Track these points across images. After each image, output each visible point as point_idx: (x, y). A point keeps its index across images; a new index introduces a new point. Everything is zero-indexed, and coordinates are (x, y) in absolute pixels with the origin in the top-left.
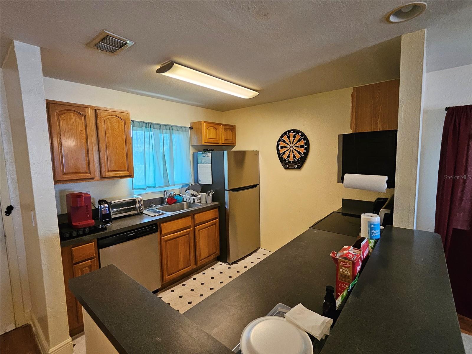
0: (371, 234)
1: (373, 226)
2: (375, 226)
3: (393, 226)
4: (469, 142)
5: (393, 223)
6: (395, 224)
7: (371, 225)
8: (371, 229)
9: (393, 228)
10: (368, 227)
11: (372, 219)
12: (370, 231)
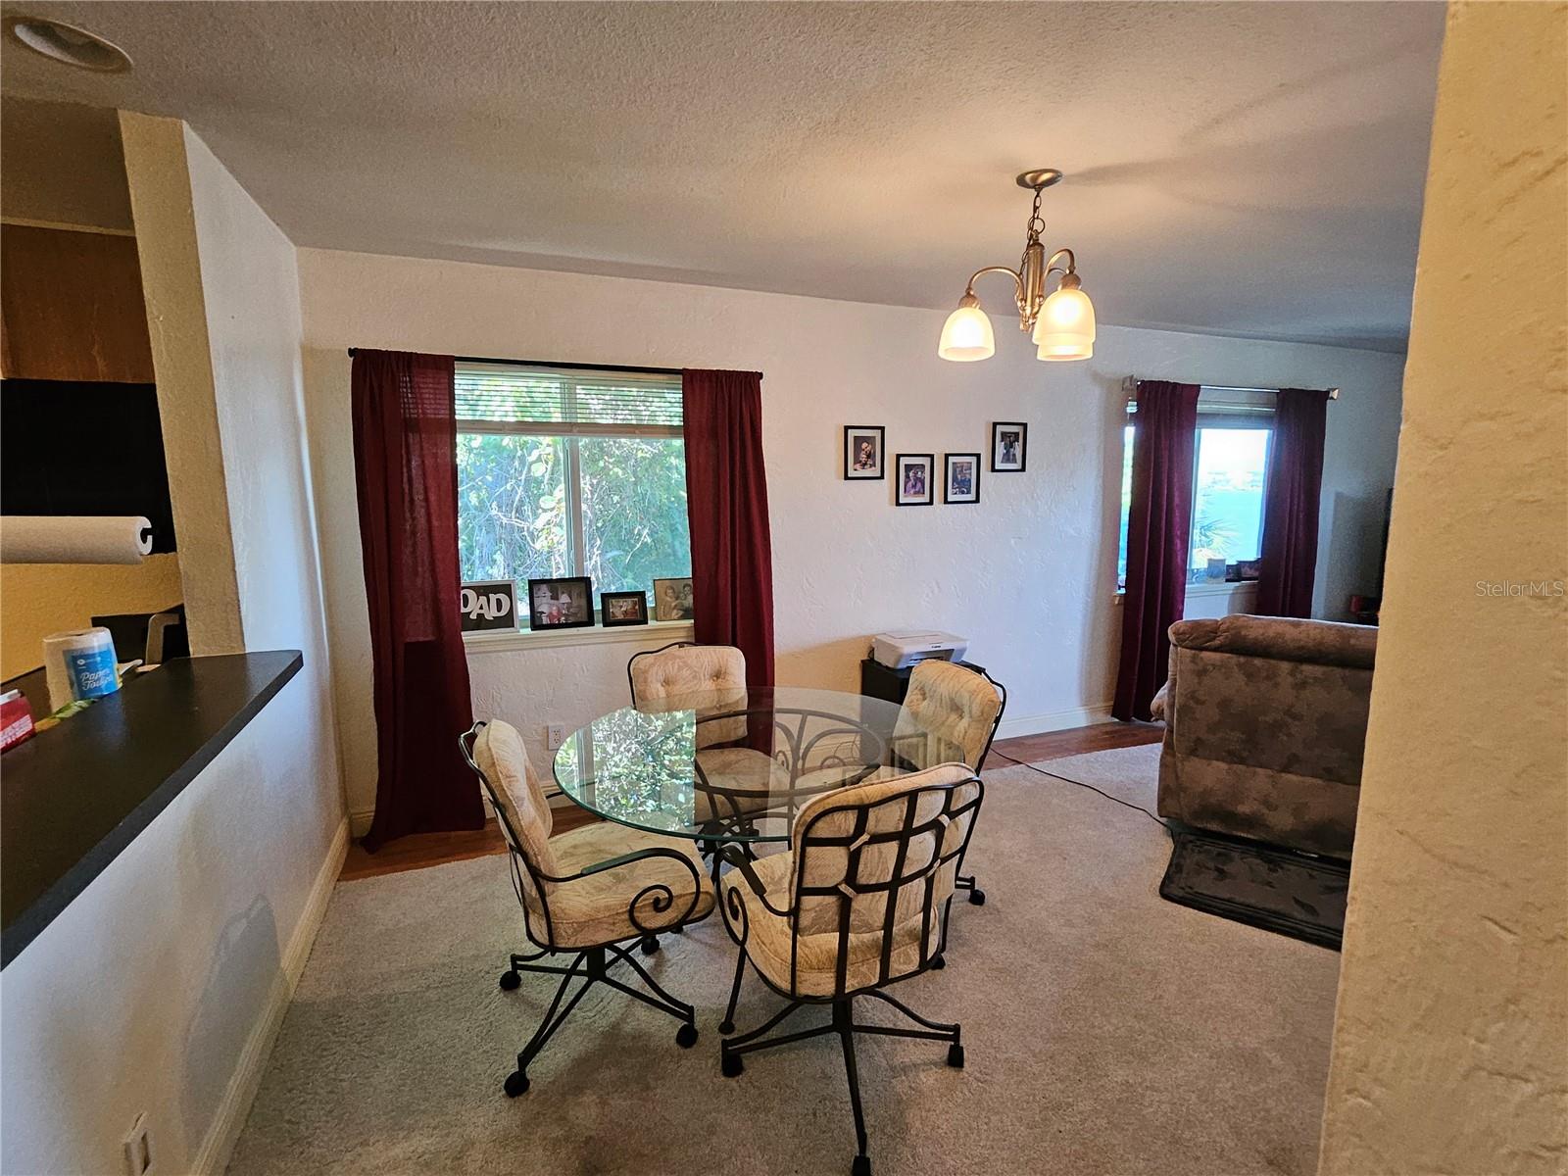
0: (80, 685)
1: (81, 662)
2: (89, 661)
3: (192, 656)
4: (407, 436)
5: (191, 649)
6: (195, 650)
7: (75, 659)
8: (78, 671)
9: (192, 662)
10: (68, 667)
11: (77, 641)
12: (74, 678)
